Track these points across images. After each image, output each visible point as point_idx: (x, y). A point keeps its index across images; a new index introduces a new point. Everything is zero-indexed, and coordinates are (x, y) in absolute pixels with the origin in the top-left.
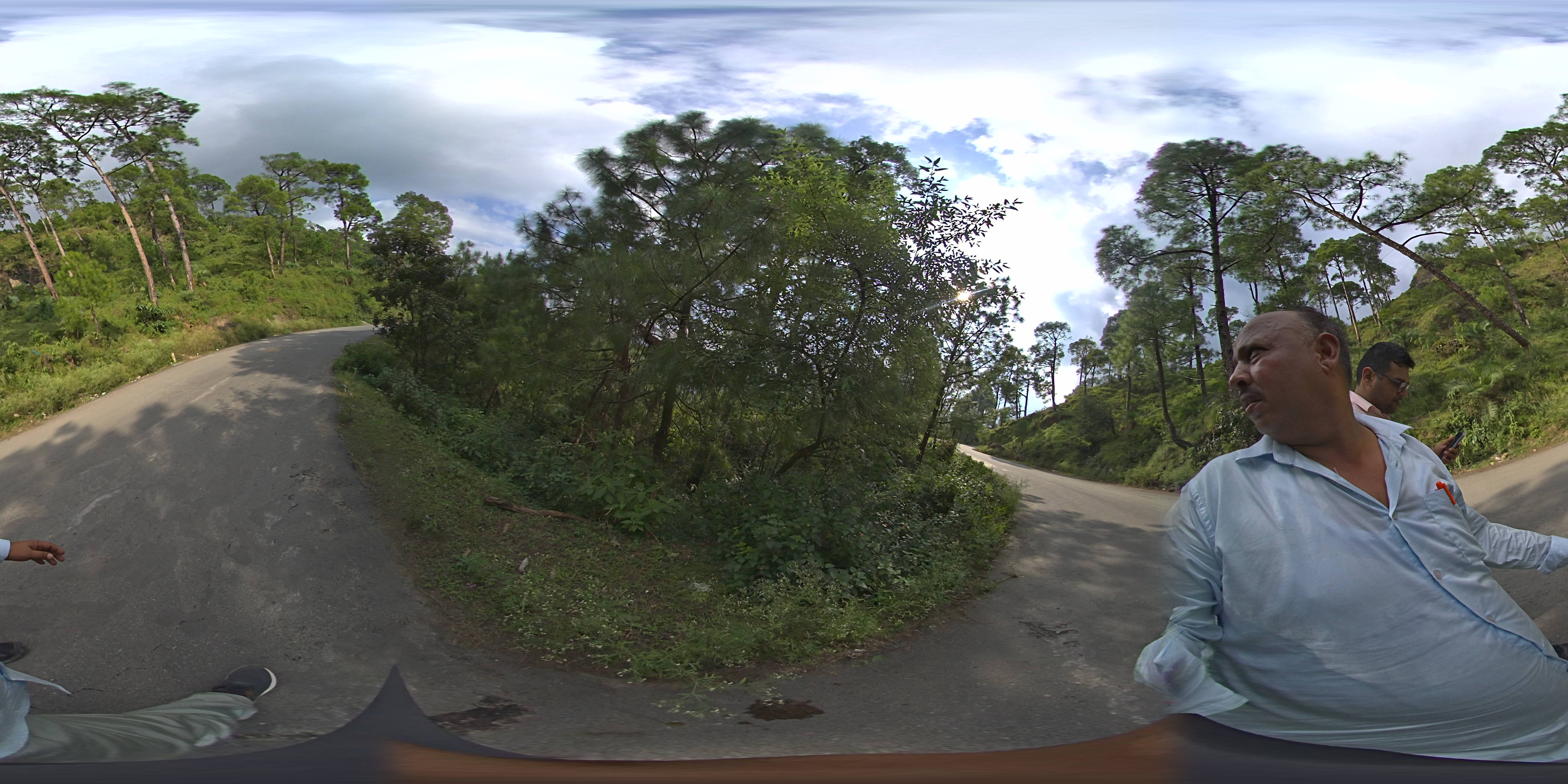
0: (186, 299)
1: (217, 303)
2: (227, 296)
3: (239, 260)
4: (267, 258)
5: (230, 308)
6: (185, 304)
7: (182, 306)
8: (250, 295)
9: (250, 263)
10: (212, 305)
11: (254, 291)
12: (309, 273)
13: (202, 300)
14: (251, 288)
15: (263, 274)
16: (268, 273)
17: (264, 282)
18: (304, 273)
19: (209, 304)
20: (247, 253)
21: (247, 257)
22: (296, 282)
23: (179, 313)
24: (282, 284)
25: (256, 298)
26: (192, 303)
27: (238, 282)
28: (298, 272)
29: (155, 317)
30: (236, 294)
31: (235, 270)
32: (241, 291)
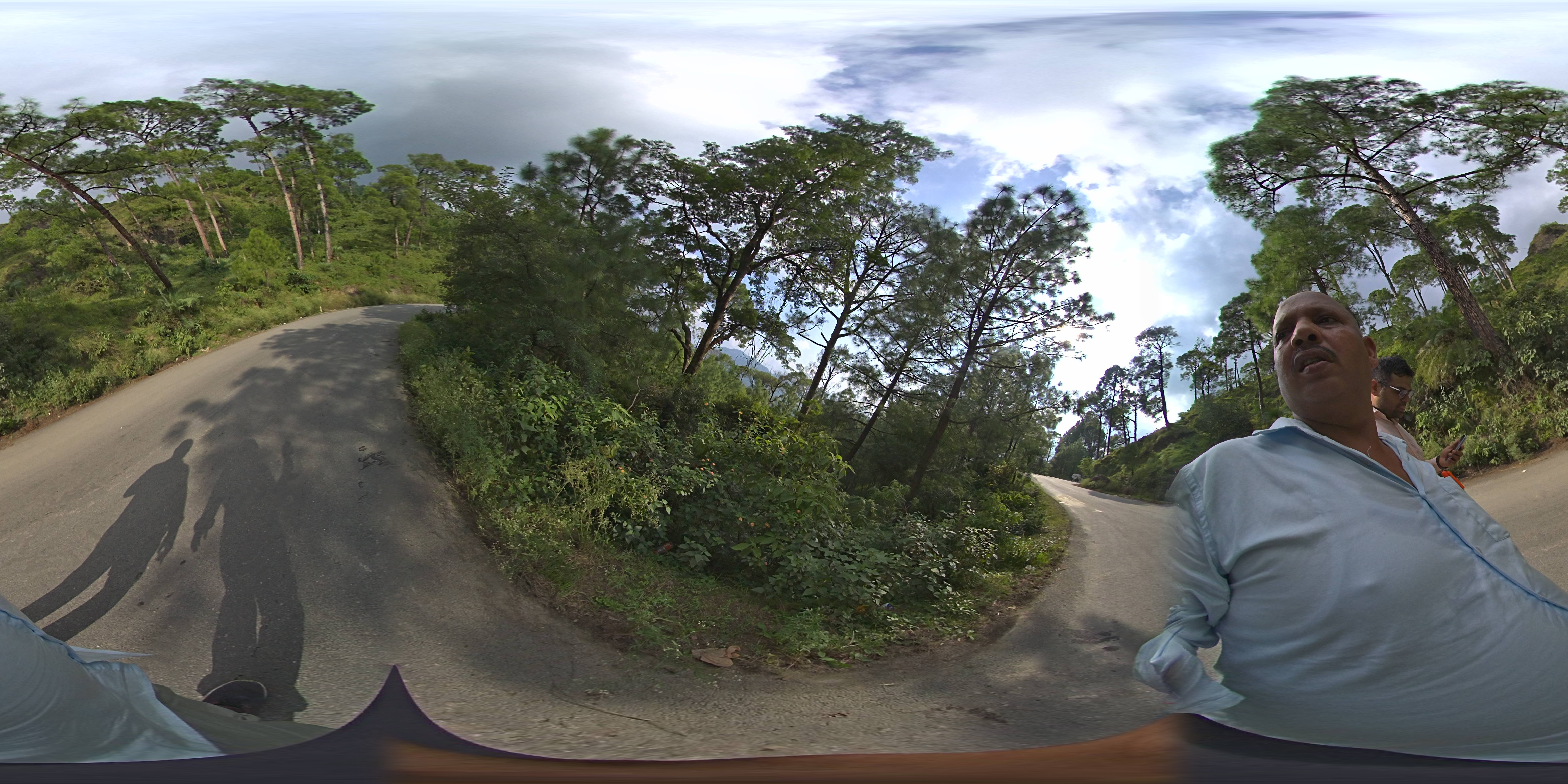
0: (324, 270)
1: (348, 276)
2: (356, 271)
3: (368, 238)
4: (394, 238)
5: (358, 280)
6: (323, 273)
7: (321, 275)
8: (375, 271)
9: (377, 242)
10: (344, 276)
11: (378, 269)
12: (429, 256)
13: (336, 272)
14: (376, 266)
15: (388, 254)
16: (392, 253)
17: (388, 262)
18: (424, 256)
19: (341, 275)
20: (376, 231)
21: (377, 235)
22: (416, 263)
23: (319, 280)
24: (403, 265)
25: (379, 274)
26: (328, 273)
27: (366, 259)
28: (420, 255)
29: (301, 281)
30: (363, 269)
31: (365, 247)
32: (368, 268)
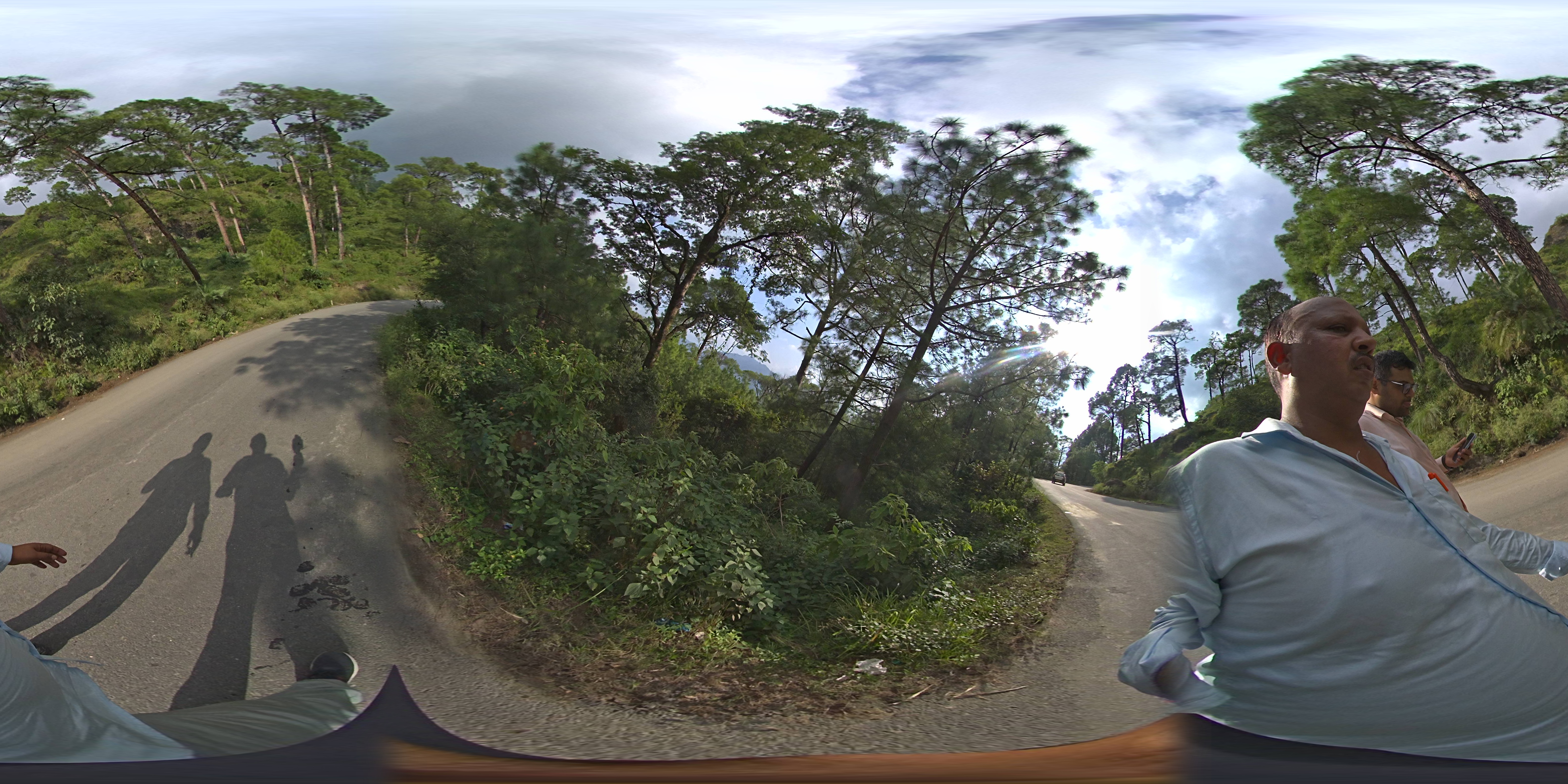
0: (336, 266)
1: (358, 272)
2: (366, 268)
3: (380, 236)
4: (405, 237)
5: (368, 277)
6: (335, 270)
7: (334, 271)
8: (384, 269)
9: (388, 240)
10: (354, 272)
11: (387, 267)
13: (347, 269)
14: (386, 264)
15: (398, 252)
16: (403, 251)
17: (397, 260)
19: (352, 272)
20: (389, 229)
21: (388, 233)
23: (331, 276)
25: (388, 272)
26: (340, 270)
27: (375, 257)
29: (314, 276)
30: (373, 266)
31: (376, 244)
32: (377, 265)
